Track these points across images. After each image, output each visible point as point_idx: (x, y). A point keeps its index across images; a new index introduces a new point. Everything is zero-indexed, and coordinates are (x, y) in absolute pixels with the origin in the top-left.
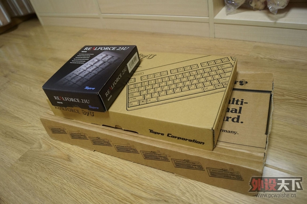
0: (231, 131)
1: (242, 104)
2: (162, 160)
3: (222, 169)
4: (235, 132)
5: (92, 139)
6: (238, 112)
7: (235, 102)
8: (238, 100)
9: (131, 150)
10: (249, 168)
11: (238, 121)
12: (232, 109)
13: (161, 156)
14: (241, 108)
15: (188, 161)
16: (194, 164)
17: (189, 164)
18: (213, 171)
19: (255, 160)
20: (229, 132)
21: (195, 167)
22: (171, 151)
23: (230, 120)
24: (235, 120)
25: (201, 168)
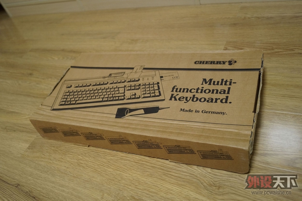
0: (220, 113)
1: (230, 84)
2: (155, 148)
3: (212, 151)
4: (223, 113)
5: (84, 135)
6: (226, 92)
7: (224, 83)
8: (227, 80)
9: (124, 142)
10: (236, 147)
11: (226, 102)
12: (221, 90)
13: (153, 144)
14: (229, 88)
15: (179, 146)
16: (185, 149)
17: (180, 149)
18: (204, 154)
19: (242, 138)
20: (218, 114)
21: (187, 151)
22: (162, 138)
23: (219, 101)
24: (224, 101)
25: (192, 152)
